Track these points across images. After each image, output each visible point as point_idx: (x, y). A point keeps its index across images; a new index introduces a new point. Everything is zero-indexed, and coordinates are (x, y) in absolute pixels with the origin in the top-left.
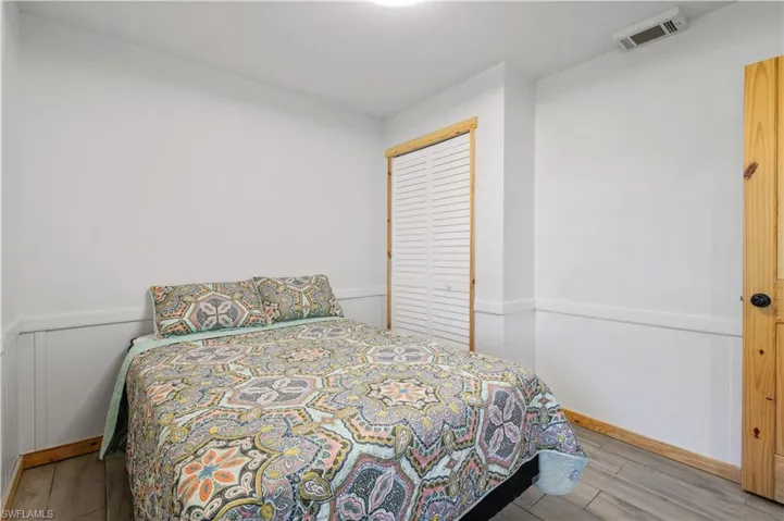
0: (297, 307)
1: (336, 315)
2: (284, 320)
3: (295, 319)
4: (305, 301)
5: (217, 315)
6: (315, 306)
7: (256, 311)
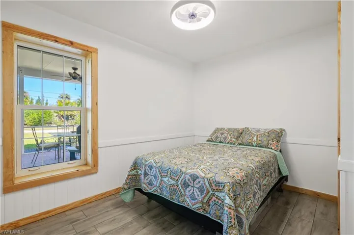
0: (250, 141)
1: (271, 149)
2: (243, 145)
3: (249, 146)
4: (255, 139)
5: (221, 138)
6: (260, 142)
7: (233, 139)
